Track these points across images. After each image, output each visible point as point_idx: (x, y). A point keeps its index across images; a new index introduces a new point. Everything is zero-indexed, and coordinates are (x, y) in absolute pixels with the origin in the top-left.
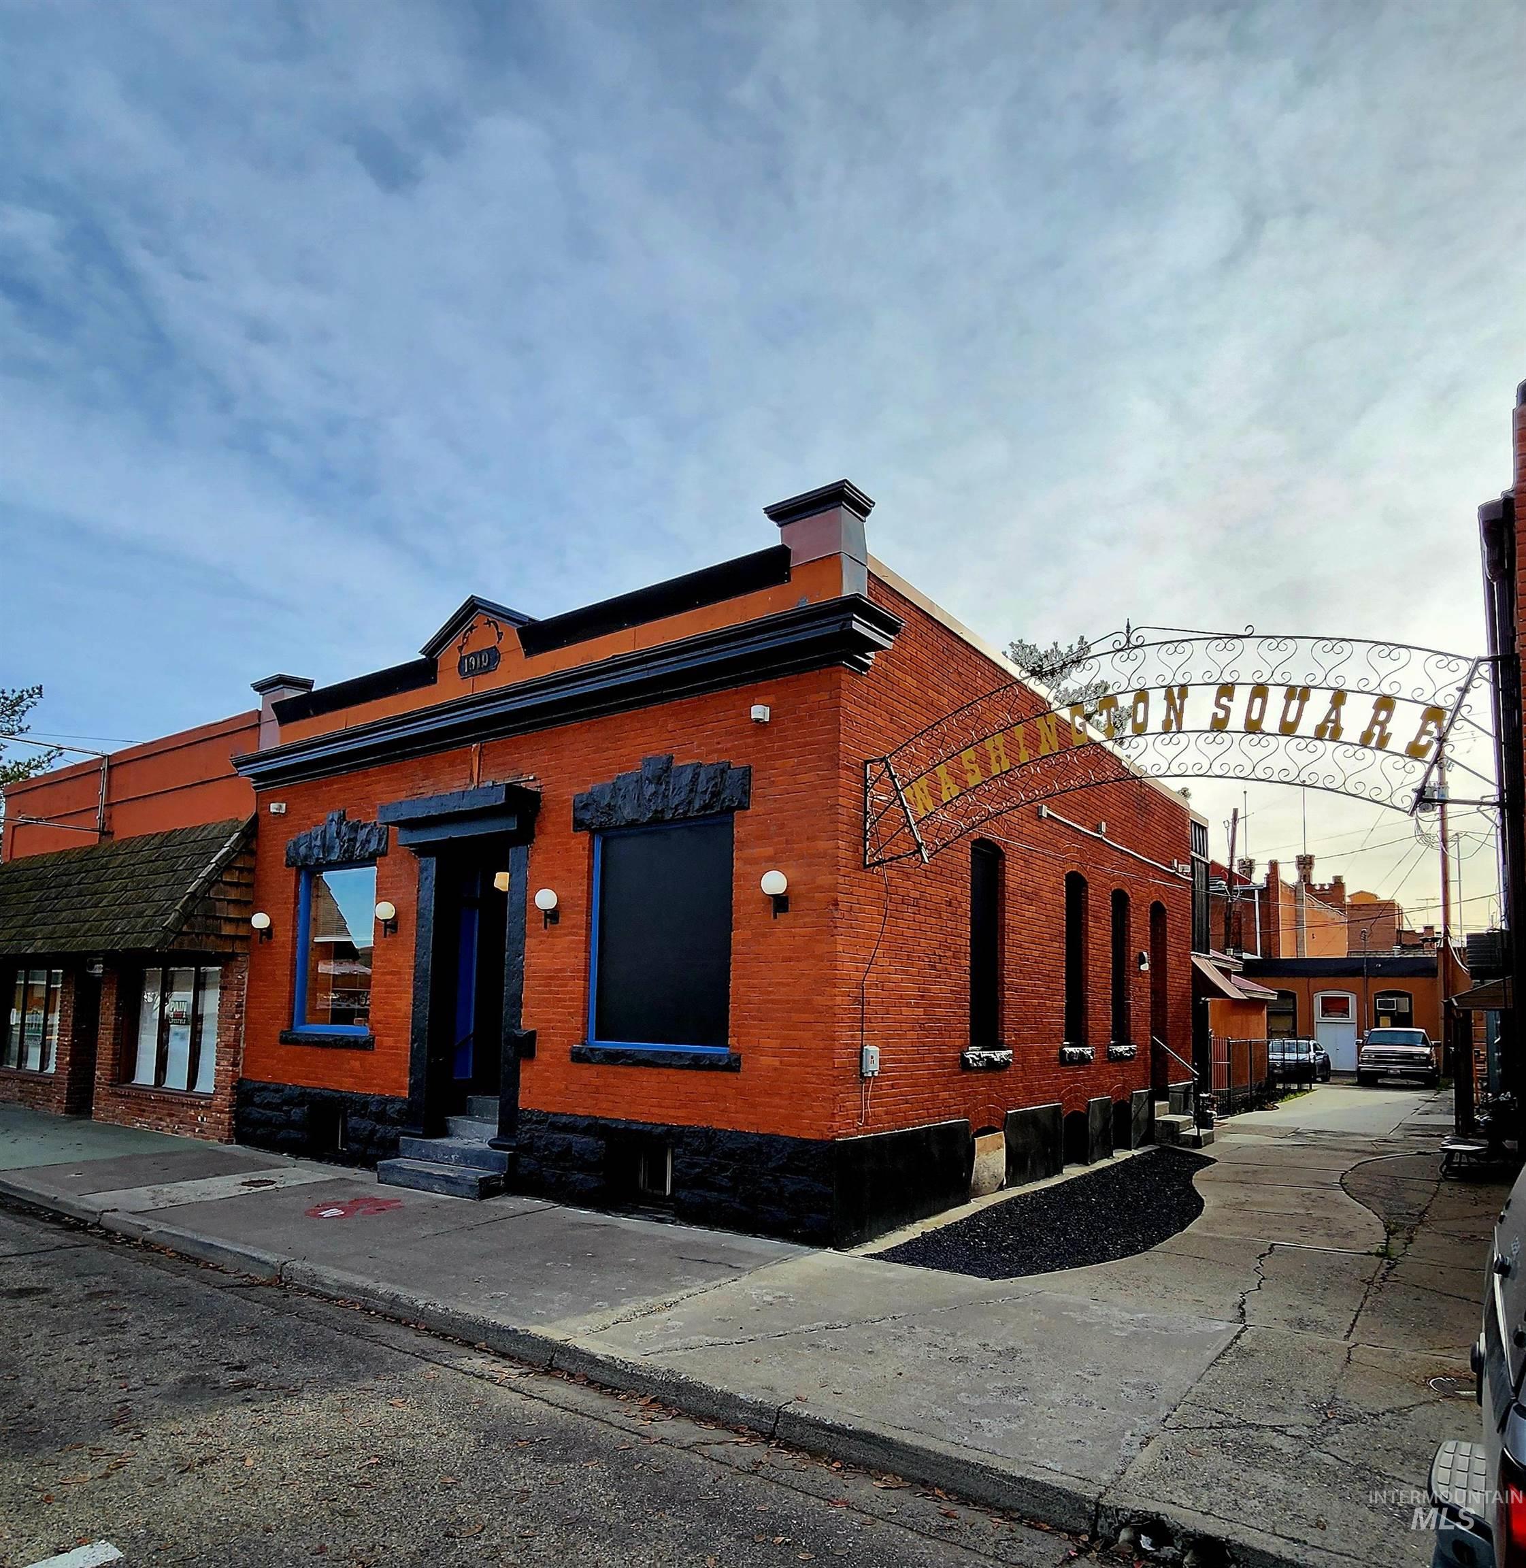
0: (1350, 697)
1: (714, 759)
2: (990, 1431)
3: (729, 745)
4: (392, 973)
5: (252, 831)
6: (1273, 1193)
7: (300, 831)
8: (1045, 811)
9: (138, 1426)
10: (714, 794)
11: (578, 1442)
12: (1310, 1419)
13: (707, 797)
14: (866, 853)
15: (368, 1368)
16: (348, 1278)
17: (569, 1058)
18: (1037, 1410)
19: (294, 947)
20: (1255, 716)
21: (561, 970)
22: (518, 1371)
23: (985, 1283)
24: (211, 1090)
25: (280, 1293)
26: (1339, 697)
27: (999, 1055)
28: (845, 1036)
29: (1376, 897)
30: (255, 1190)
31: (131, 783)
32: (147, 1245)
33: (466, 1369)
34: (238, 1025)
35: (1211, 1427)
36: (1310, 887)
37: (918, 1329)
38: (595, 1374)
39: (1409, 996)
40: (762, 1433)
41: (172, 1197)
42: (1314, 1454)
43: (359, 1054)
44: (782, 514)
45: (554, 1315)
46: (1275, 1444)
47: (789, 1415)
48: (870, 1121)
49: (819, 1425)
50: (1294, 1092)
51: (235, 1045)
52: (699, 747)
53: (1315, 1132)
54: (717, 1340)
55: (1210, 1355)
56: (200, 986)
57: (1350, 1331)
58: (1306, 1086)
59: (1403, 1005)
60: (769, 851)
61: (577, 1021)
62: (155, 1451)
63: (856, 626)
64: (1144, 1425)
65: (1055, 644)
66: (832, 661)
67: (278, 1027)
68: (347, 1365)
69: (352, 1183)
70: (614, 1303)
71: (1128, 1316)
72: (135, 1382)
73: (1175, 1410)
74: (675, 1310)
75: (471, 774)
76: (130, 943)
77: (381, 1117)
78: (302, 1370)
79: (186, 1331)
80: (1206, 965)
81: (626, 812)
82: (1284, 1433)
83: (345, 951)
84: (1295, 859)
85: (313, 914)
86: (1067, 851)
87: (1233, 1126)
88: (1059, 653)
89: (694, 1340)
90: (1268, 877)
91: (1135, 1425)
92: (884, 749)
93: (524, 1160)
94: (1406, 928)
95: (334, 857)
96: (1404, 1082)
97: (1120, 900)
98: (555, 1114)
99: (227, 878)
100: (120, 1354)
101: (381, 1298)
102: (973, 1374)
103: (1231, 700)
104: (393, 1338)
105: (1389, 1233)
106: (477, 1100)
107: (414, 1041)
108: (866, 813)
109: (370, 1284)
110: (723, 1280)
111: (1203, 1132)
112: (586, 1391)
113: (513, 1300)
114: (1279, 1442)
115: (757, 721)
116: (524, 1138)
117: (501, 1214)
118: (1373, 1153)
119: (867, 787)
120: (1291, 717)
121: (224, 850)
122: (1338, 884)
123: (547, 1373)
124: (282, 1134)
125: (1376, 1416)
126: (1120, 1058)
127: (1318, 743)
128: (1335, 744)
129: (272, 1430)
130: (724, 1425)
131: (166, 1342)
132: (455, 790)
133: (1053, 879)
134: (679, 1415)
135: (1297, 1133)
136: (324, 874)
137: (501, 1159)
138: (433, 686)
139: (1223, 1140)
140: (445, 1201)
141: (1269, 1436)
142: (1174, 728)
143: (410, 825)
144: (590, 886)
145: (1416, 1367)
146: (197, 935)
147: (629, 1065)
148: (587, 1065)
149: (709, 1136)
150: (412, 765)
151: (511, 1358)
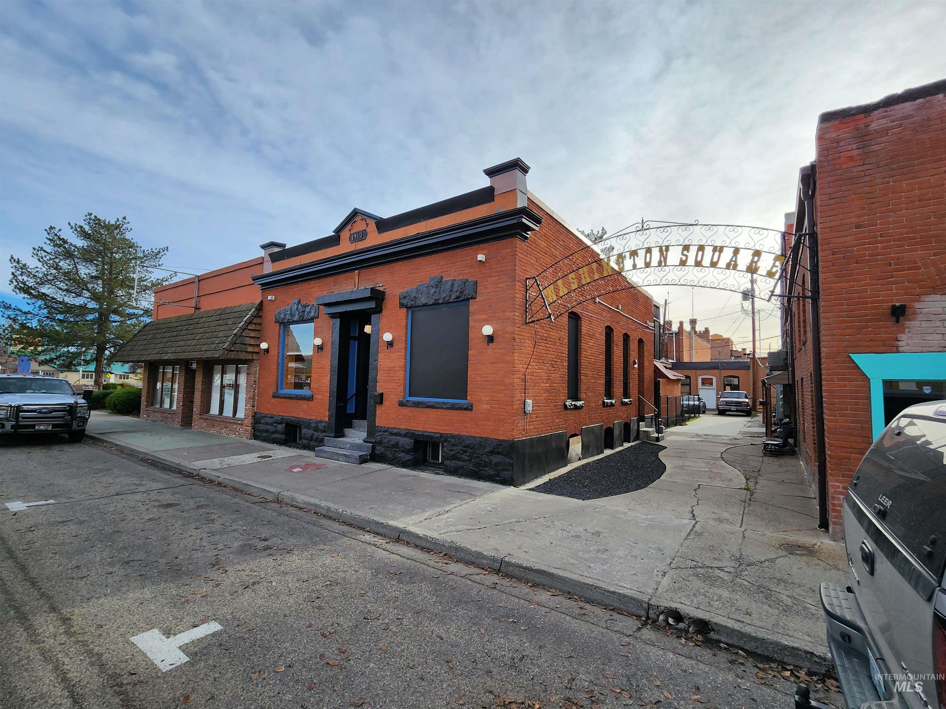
0: (741, 251)
1: (461, 277)
2: (595, 569)
3: (467, 271)
4: (321, 368)
5: (260, 307)
6: (694, 462)
7: (281, 307)
8: (597, 300)
9: (224, 567)
10: (461, 293)
11: (416, 574)
12: (733, 564)
13: (458, 293)
14: (526, 317)
15: (321, 540)
16: (307, 499)
17: (397, 405)
18: (614, 560)
19: (278, 357)
20: (699, 259)
21: (394, 367)
22: (385, 541)
23: (580, 501)
24: (243, 417)
25: (278, 506)
26: (736, 251)
27: (579, 403)
28: (519, 396)
29: (722, 336)
30: (264, 460)
31: (207, 287)
32: (219, 484)
33: (363, 540)
34: (255, 390)
35: (691, 568)
36: (695, 332)
37: (556, 523)
38: (418, 542)
39: (738, 378)
40: (494, 570)
41: (228, 463)
42: (738, 580)
43: (306, 402)
44: (491, 172)
45: (398, 516)
46: (720, 575)
47: (507, 562)
48: (528, 432)
49: (520, 567)
50: (693, 418)
51: (253, 398)
52: (454, 272)
53: (705, 435)
54: (470, 527)
55: (684, 534)
56: (237, 372)
57: (742, 524)
58: (697, 415)
59: (736, 382)
60: (485, 317)
61: (401, 389)
62: (232, 578)
63: (524, 220)
64: (662, 567)
65: (592, 230)
66: (513, 236)
67: (271, 391)
68: (311, 538)
69: (305, 457)
70: (423, 511)
71: (644, 517)
72: (220, 546)
73: (674, 560)
74: (450, 514)
75: (355, 284)
76: (208, 355)
77: (316, 429)
78: (292, 541)
79: (240, 523)
80: (659, 365)
81: (422, 300)
82: (723, 570)
83: (299, 358)
84: (689, 321)
85: (286, 343)
86: (605, 317)
87: (671, 432)
88: (594, 235)
89: (460, 527)
90: (679, 328)
91: (658, 566)
92: (534, 273)
93: (378, 448)
94: (734, 349)
95: (295, 319)
96: (737, 413)
97: (626, 337)
98: (392, 428)
99: (249, 327)
100: (212, 534)
101: (323, 508)
102: (583, 543)
103: (688, 252)
104: (329, 526)
105: (747, 480)
106: (356, 422)
107: (330, 397)
108: (527, 300)
109: (317, 502)
110: (468, 500)
111: (660, 435)
112: (416, 550)
113: (380, 509)
114: (722, 574)
115: (480, 261)
116: (378, 439)
117: (369, 471)
118: (732, 444)
119: (527, 289)
120: (715, 260)
121: (248, 316)
122: (707, 331)
123: (397, 542)
124: (274, 436)
125: (761, 563)
126: (626, 404)
127: (727, 271)
128: (735, 271)
129: (282, 568)
130: (478, 566)
131: (232, 528)
132: (348, 291)
133: (600, 329)
134: (457, 561)
135: (698, 436)
136: (291, 326)
137: (368, 447)
138: (339, 246)
139: (667, 438)
140: (345, 465)
141: (717, 571)
142: (663, 264)
143: (329, 305)
144: (406, 332)
145: (774, 540)
146: (237, 351)
147: (424, 408)
148: (406, 407)
149: (459, 437)
150: (330, 280)
151: (381, 535)
